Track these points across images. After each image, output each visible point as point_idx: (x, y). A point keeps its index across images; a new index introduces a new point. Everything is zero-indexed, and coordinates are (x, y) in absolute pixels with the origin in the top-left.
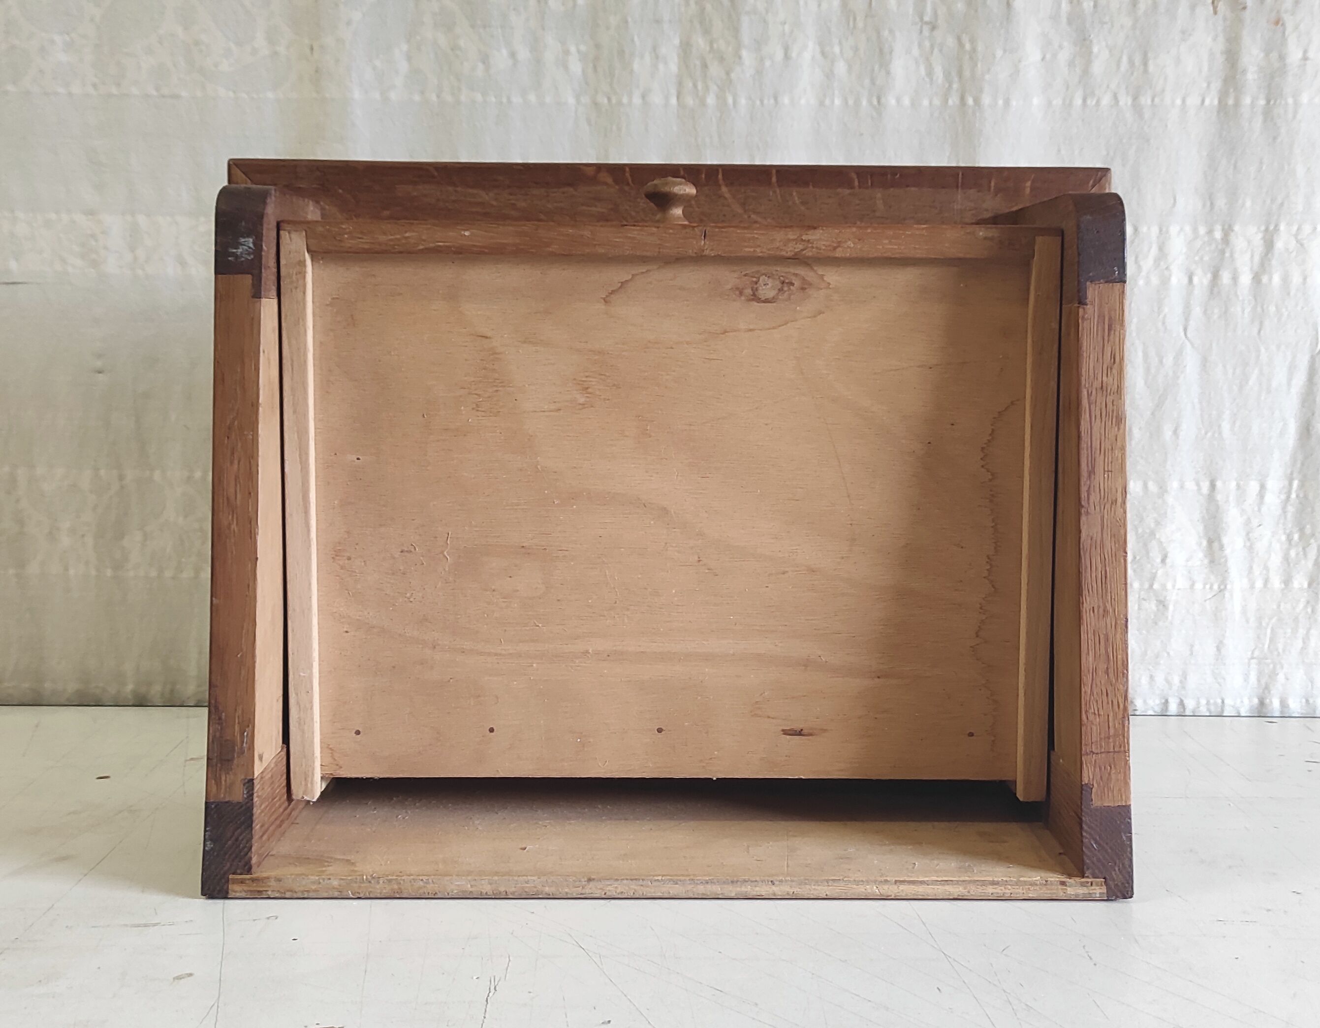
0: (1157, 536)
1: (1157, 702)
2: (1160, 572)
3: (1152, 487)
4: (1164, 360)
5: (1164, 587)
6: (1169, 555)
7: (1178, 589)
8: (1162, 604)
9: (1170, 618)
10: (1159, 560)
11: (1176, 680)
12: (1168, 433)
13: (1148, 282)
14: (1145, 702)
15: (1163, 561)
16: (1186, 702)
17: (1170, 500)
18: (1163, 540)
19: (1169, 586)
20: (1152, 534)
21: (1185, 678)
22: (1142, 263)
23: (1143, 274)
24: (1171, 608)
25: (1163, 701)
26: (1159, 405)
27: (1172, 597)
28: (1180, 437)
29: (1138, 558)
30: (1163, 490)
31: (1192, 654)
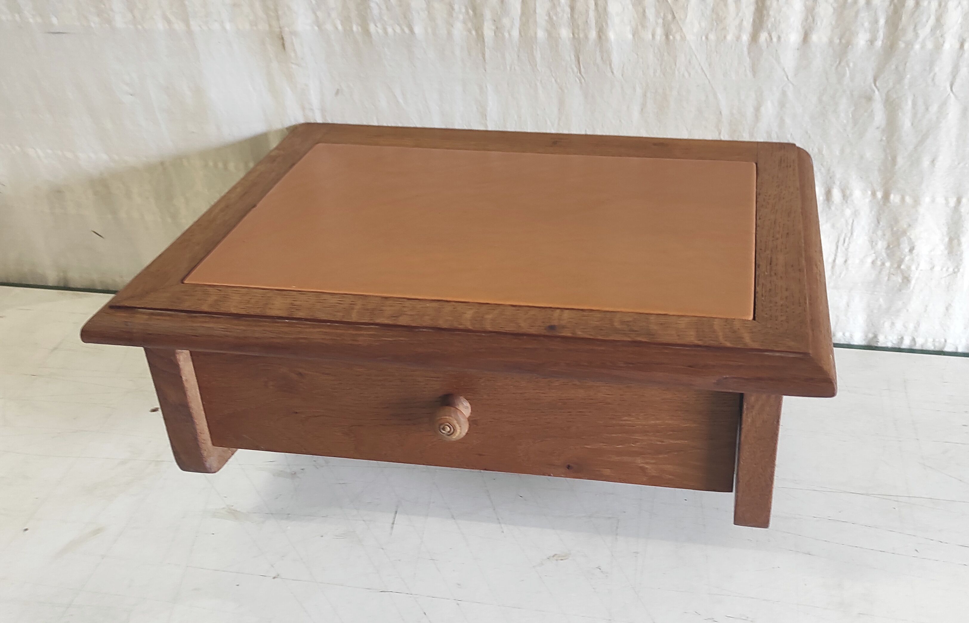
0: (908, 234)
1: (895, 337)
2: (907, 258)
3: (908, 199)
4: (930, 109)
5: (909, 268)
6: (916, 248)
7: (921, 270)
8: (906, 280)
9: (911, 288)
10: (907, 250)
11: (911, 326)
12: (926, 163)
13: (923, 47)
14: (886, 337)
15: (911, 250)
16: (917, 340)
17: (922, 210)
18: (912, 237)
19: (913, 268)
20: (904, 232)
21: (919, 326)
22: (919, 32)
23: (920, 39)
24: (913, 282)
25: (900, 337)
26: (922, 141)
27: (915, 275)
28: (936, 166)
29: (891, 246)
30: (917, 202)
31: (926, 311)
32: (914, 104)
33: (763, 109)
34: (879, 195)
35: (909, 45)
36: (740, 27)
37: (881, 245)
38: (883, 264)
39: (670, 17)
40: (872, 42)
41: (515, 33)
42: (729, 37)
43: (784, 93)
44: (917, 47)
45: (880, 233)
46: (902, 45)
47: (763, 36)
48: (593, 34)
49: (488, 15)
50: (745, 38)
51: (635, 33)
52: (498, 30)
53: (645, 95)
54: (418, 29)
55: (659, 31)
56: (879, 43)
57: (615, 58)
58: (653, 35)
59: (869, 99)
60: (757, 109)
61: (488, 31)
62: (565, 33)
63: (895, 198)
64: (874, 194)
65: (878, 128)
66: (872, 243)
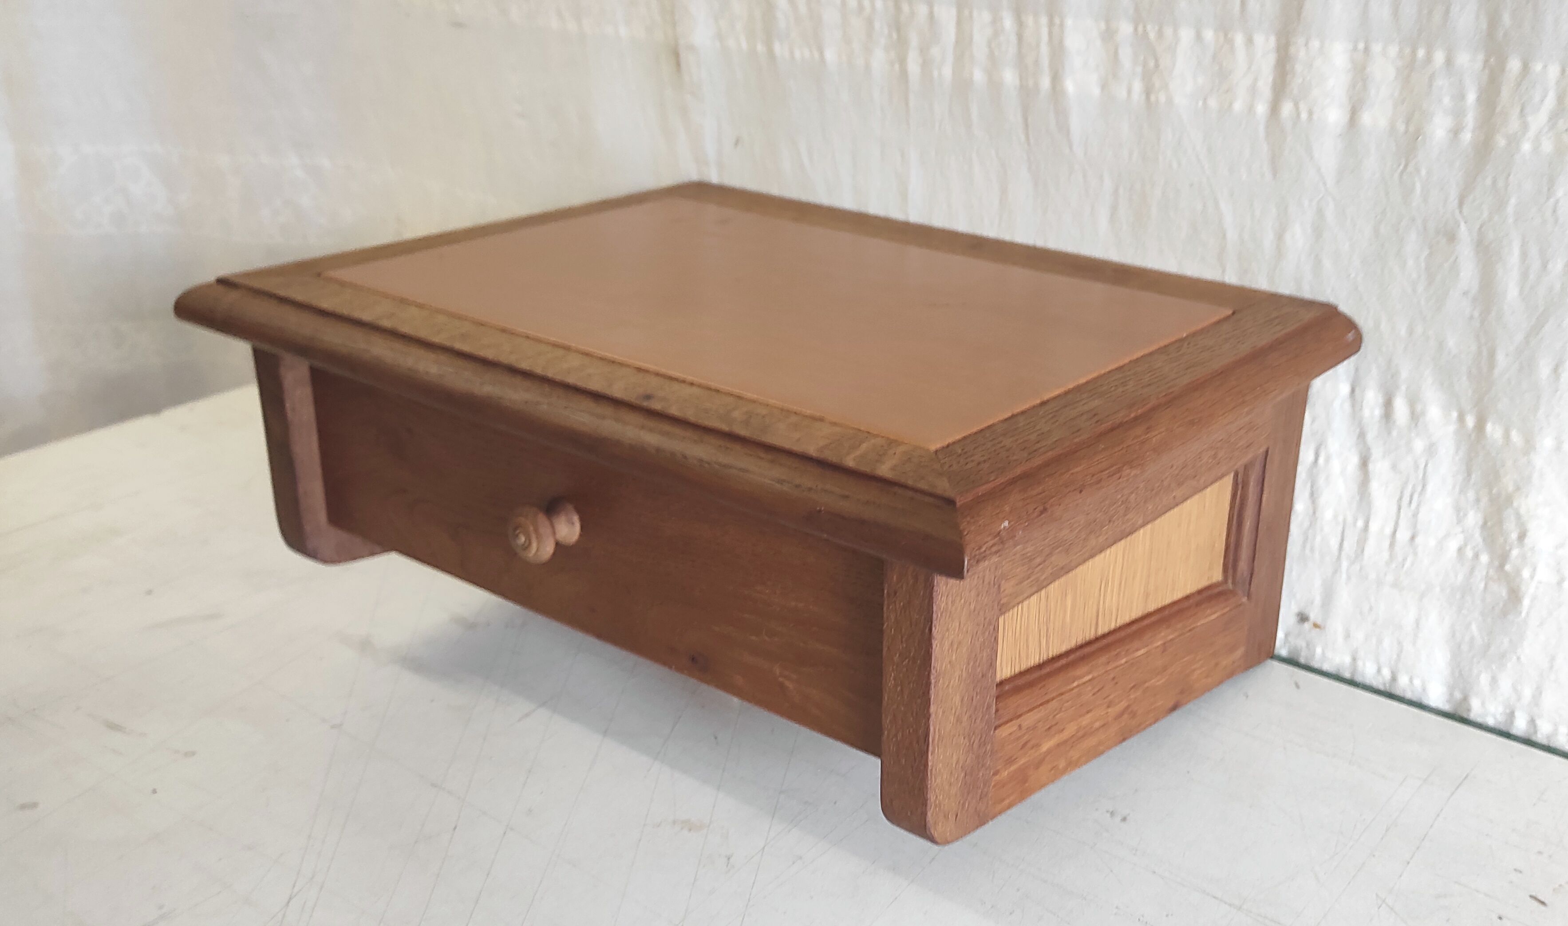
0: (1515, 504)
1: (1501, 709)
2: (1515, 553)
3: (1515, 436)
4: (1550, 266)
5: (1518, 572)
6: (1529, 534)
7: (1540, 582)
8: (1515, 596)
9: (1524, 614)
10: (1514, 536)
11: (1527, 693)
12: (1544, 370)
13: (1536, 148)
14: (1483, 704)
15: (1522, 536)
16: (1539, 722)
17: (1539, 460)
18: (1523, 511)
19: (1526, 573)
20: (1509, 500)
21: (1541, 693)
22: (1530, 119)
23: (1531, 133)
24: (1526, 602)
25: (1508, 711)
26: (1536, 329)
27: (1529, 592)
28: (1562, 380)
29: (1489, 524)
30: (1529, 446)
31: (1551, 667)
32: (1524, 255)
33: (1288, 237)
34: (1470, 421)
35: (1514, 141)
36: (1253, 90)
37: (1473, 519)
38: (1476, 556)
39: (1152, 64)
40: (1456, 132)
41: (947, 71)
42: (1238, 106)
43: (1320, 212)
44: (1526, 147)
45: (1471, 495)
46: (1501, 142)
47: (1287, 109)
48: (1045, 83)
49: (914, 40)
50: (1261, 109)
51: (1104, 86)
52: (926, 64)
53: (1116, 192)
54: (830, 55)
55: (1138, 86)
56: (1467, 136)
57: (1076, 123)
58: (1129, 92)
59: (1452, 237)
60: (1280, 237)
61: (913, 67)
62: (1009, 77)
63: (1493, 430)
64: (1461, 419)
65: (1465, 293)
66: (1460, 514)
